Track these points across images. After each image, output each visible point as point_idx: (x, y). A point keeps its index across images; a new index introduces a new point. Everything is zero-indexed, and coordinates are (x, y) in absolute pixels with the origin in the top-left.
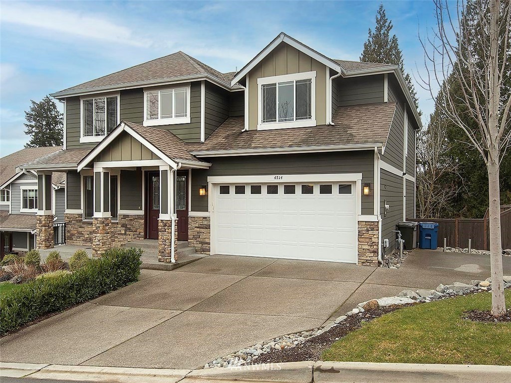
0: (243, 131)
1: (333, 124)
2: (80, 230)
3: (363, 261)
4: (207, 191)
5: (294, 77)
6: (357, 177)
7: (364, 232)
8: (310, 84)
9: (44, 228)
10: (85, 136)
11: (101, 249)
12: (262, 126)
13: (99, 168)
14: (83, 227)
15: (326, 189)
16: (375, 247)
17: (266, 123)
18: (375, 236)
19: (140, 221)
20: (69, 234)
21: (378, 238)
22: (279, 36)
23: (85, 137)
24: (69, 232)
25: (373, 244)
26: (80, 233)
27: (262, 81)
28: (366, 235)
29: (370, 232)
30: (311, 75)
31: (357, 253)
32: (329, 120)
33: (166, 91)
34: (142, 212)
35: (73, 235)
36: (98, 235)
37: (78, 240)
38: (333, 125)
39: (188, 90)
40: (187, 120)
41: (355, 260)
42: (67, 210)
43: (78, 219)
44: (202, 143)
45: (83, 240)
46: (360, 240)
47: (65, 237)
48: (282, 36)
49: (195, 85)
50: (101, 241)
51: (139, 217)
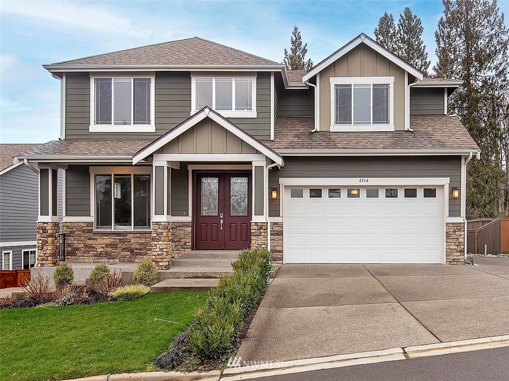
0: (313, 131)
1: (412, 130)
2: (90, 242)
3: (450, 260)
4: (278, 194)
5: (371, 81)
6: (445, 181)
7: (451, 233)
8: (387, 89)
9: (50, 240)
10: (97, 123)
11: (164, 260)
12: (334, 128)
13: (162, 161)
14: (95, 239)
15: (410, 193)
16: (462, 247)
17: (338, 125)
18: (461, 237)
19: (186, 229)
20: (70, 249)
21: (464, 238)
22: (359, 36)
23: (97, 125)
24: (69, 245)
25: (460, 244)
26: (91, 247)
27: (334, 81)
28: (453, 236)
29: (457, 233)
30: (390, 80)
31: (445, 253)
32: (407, 126)
33: (224, 80)
34: (189, 219)
35: (78, 249)
36: (160, 243)
37: (85, 255)
38: (411, 132)
39: (253, 81)
40: (253, 114)
41: (443, 261)
42: (67, 217)
43: (87, 229)
44: (272, 141)
45: (95, 256)
46: (448, 240)
47: (64, 253)
48: (363, 37)
49: (262, 76)
50: (164, 250)
51: (184, 225)
